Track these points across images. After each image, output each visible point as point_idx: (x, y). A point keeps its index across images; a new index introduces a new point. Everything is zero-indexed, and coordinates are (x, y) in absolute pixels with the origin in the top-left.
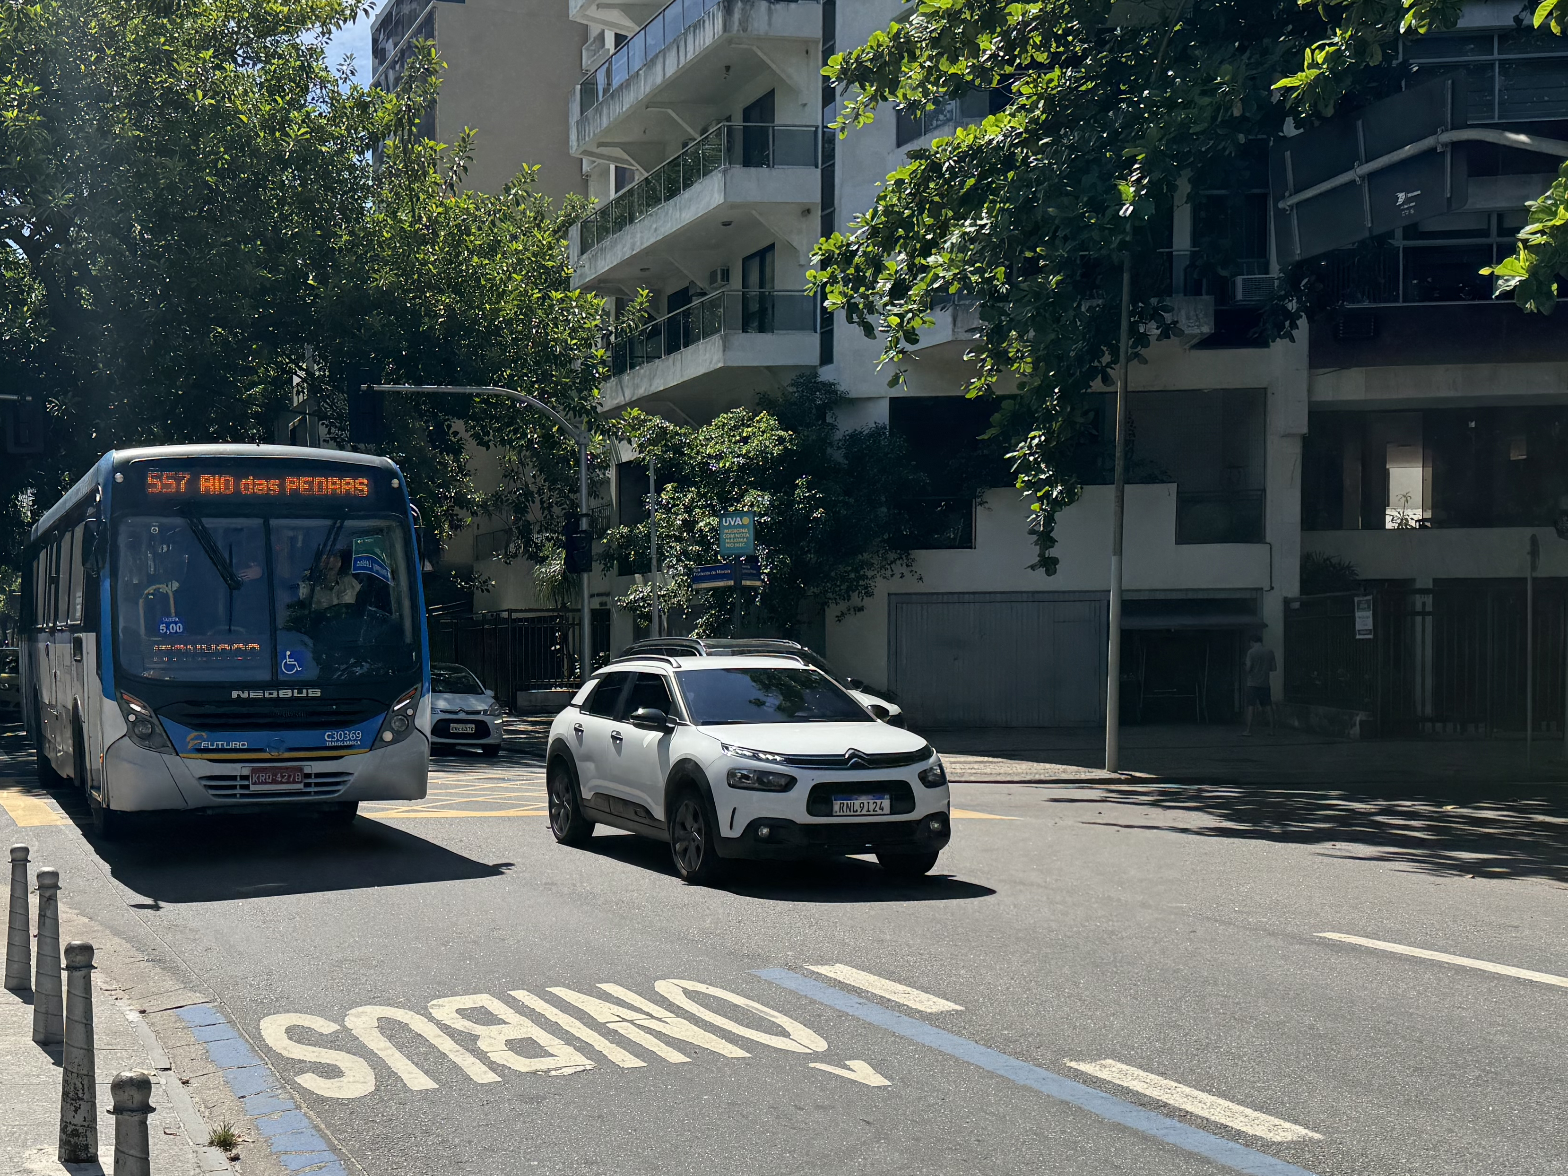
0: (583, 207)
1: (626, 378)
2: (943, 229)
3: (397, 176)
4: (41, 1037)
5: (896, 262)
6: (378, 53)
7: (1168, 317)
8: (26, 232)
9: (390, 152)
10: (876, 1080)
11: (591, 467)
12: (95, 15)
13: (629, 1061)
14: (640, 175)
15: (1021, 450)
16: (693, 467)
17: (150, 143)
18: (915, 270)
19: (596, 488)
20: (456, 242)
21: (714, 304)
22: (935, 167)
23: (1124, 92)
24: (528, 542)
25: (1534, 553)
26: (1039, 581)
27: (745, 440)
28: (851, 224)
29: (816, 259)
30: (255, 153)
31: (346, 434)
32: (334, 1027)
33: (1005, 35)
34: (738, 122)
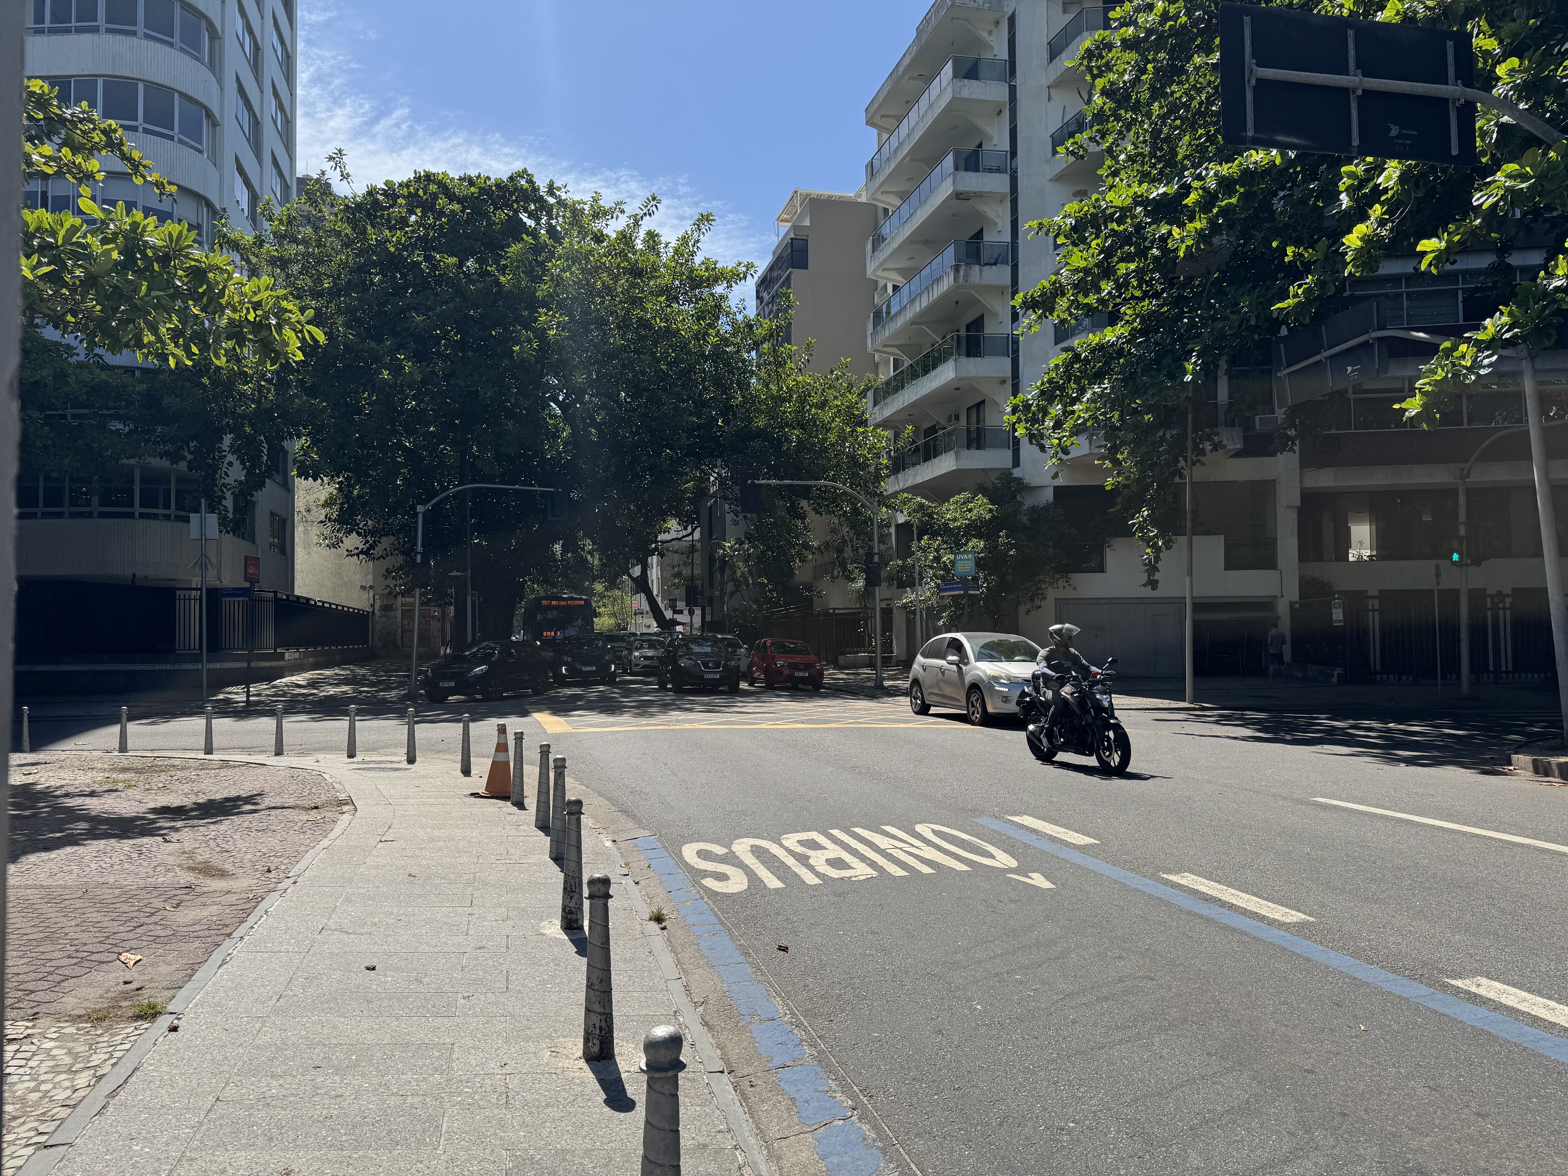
0: (875, 380)
1: (900, 476)
2: (1082, 391)
3: (769, 364)
4: (554, 855)
5: (1056, 409)
6: (759, 297)
7: (1216, 439)
8: (561, 398)
9: (766, 351)
10: (1047, 885)
11: (880, 526)
12: (600, 278)
13: (898, 872)
14: (907, 362)
15: (1138, 518)
16: (939, 526)
17: (630, 348)
18: (1067, 413)
19: (883, 539)
20: (802, 400)
21: (950, 434)
22: (1077, 357)
23: (1186, 313)
25: (1438, 575)
26: (1147, 592)
27: (970, 510)
28: (1029, 389)
29: (1009, 409)
30: (689, 353)
31: (739, 509)
32: (725, 851)
33: (1116, 281)
34: (963, 333)
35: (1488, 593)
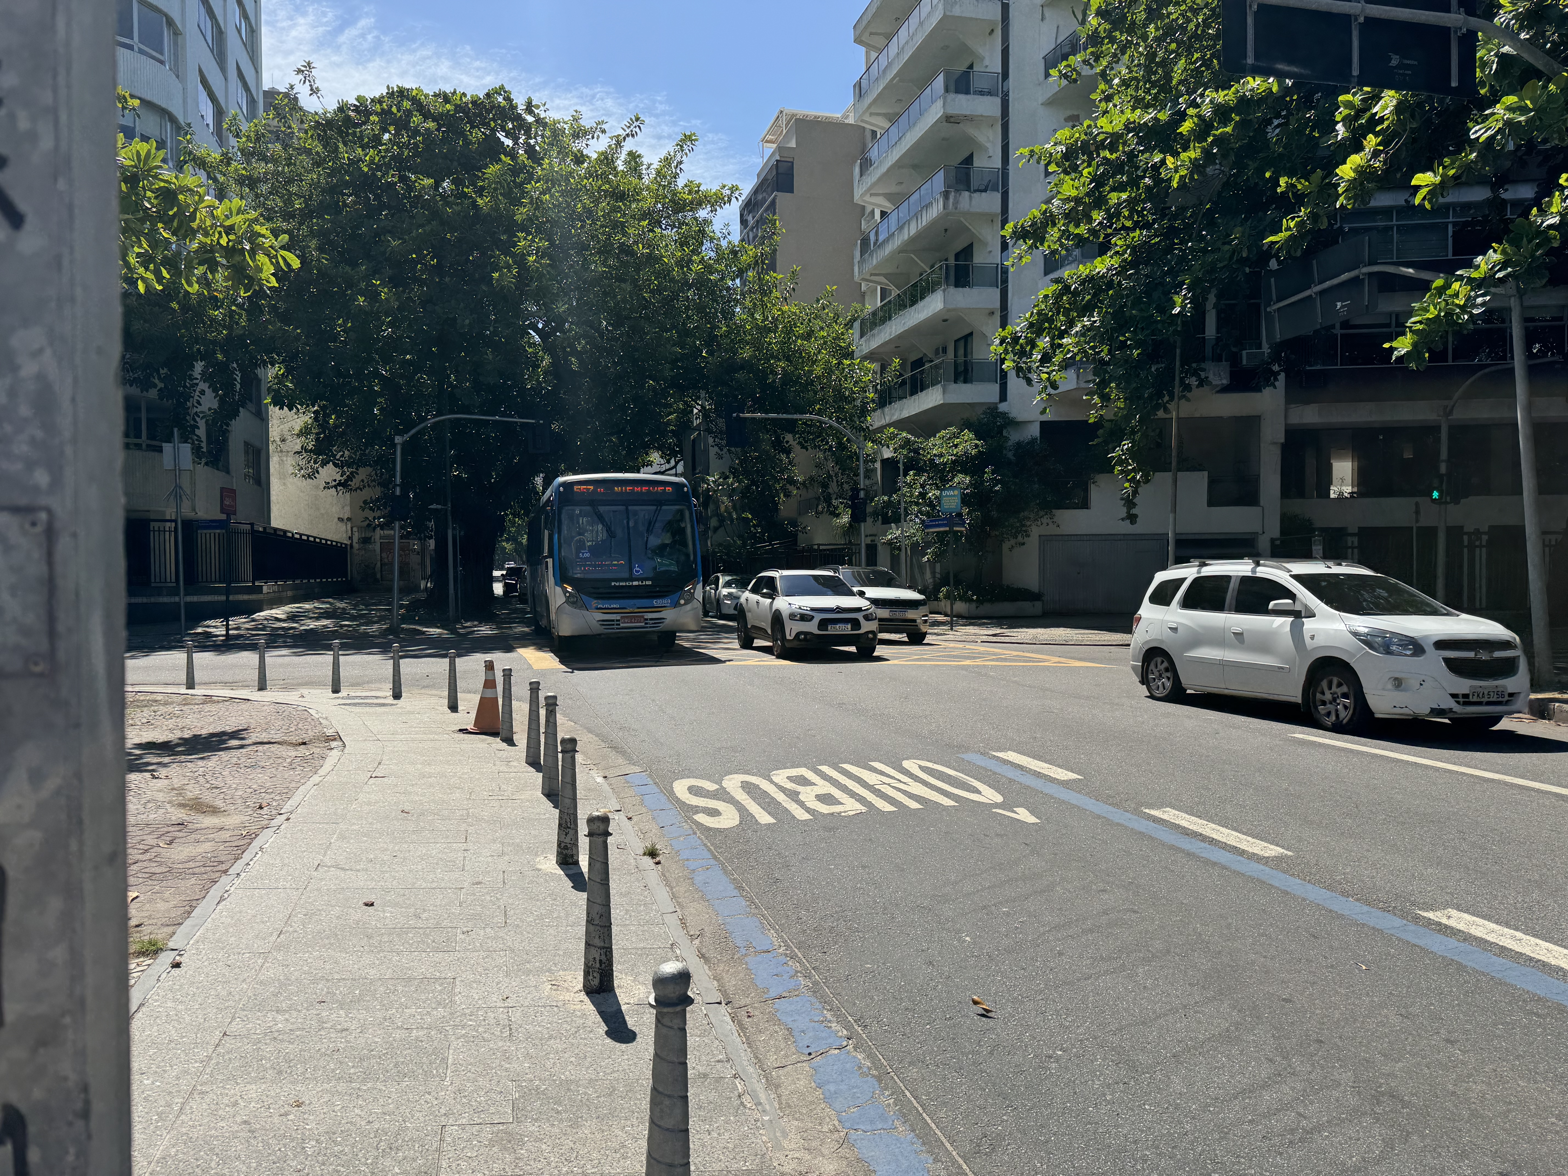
0: (862, 311)
1: (886, 410)
2: (1071, 324)
3: (754, 293)
4: (546, 792)
5: (1044, 342)
6: (744, 222)
7: (1203, 375)
8: (540, 326)
9: (751, 279)
10: (1032, 819)
11: (866, 462)
12: (580, 201)
13: (888, 808)
14: (895, 292)
15: (1118, 451)
16: (925, 462)
17: (611, 274)
18: (1055, 347)
19: (869, 473)
20: (789, 331)
21: (937, 367)
22: (1066, 288)
23: (1177, 244)
24: (829, 504)
25: (1417, 512)
26: (1126, 528)
27: (956, 446)
28: (1018, 321)
29: (997, 341)
30: (672, 280)
31: (724, 442)
32: (716, 787)
33: (1107, 211)
34: (952, 262)
35: (1465, 530)
